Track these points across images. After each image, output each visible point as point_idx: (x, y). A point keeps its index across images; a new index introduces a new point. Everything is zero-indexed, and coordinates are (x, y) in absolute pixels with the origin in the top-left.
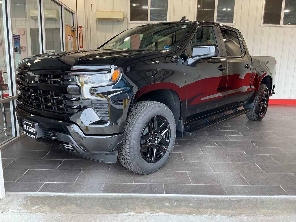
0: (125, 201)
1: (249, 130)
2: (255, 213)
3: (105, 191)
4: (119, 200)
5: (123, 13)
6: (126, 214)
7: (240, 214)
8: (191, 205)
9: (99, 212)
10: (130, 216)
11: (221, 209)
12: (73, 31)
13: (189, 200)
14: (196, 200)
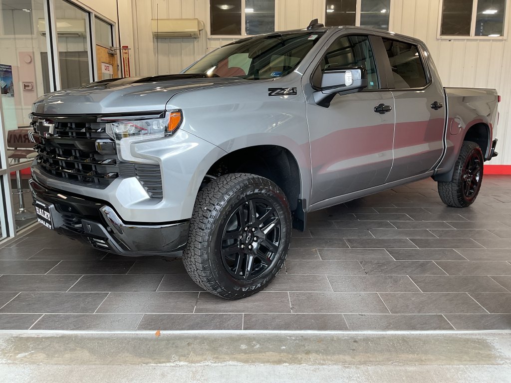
0: (174, 343)
1: (410, 219)
2: (390, 361)
3: (144, 327)
4: (164, 342)
5: (199, 22)
6: (172, 364)
7: (365, 363)
8: (284, 347)
9: (125, 362)
10: (177, 368)
11: (334, 354)
12: (112, 55)
13: (281, 340)
14: (293, 338)
